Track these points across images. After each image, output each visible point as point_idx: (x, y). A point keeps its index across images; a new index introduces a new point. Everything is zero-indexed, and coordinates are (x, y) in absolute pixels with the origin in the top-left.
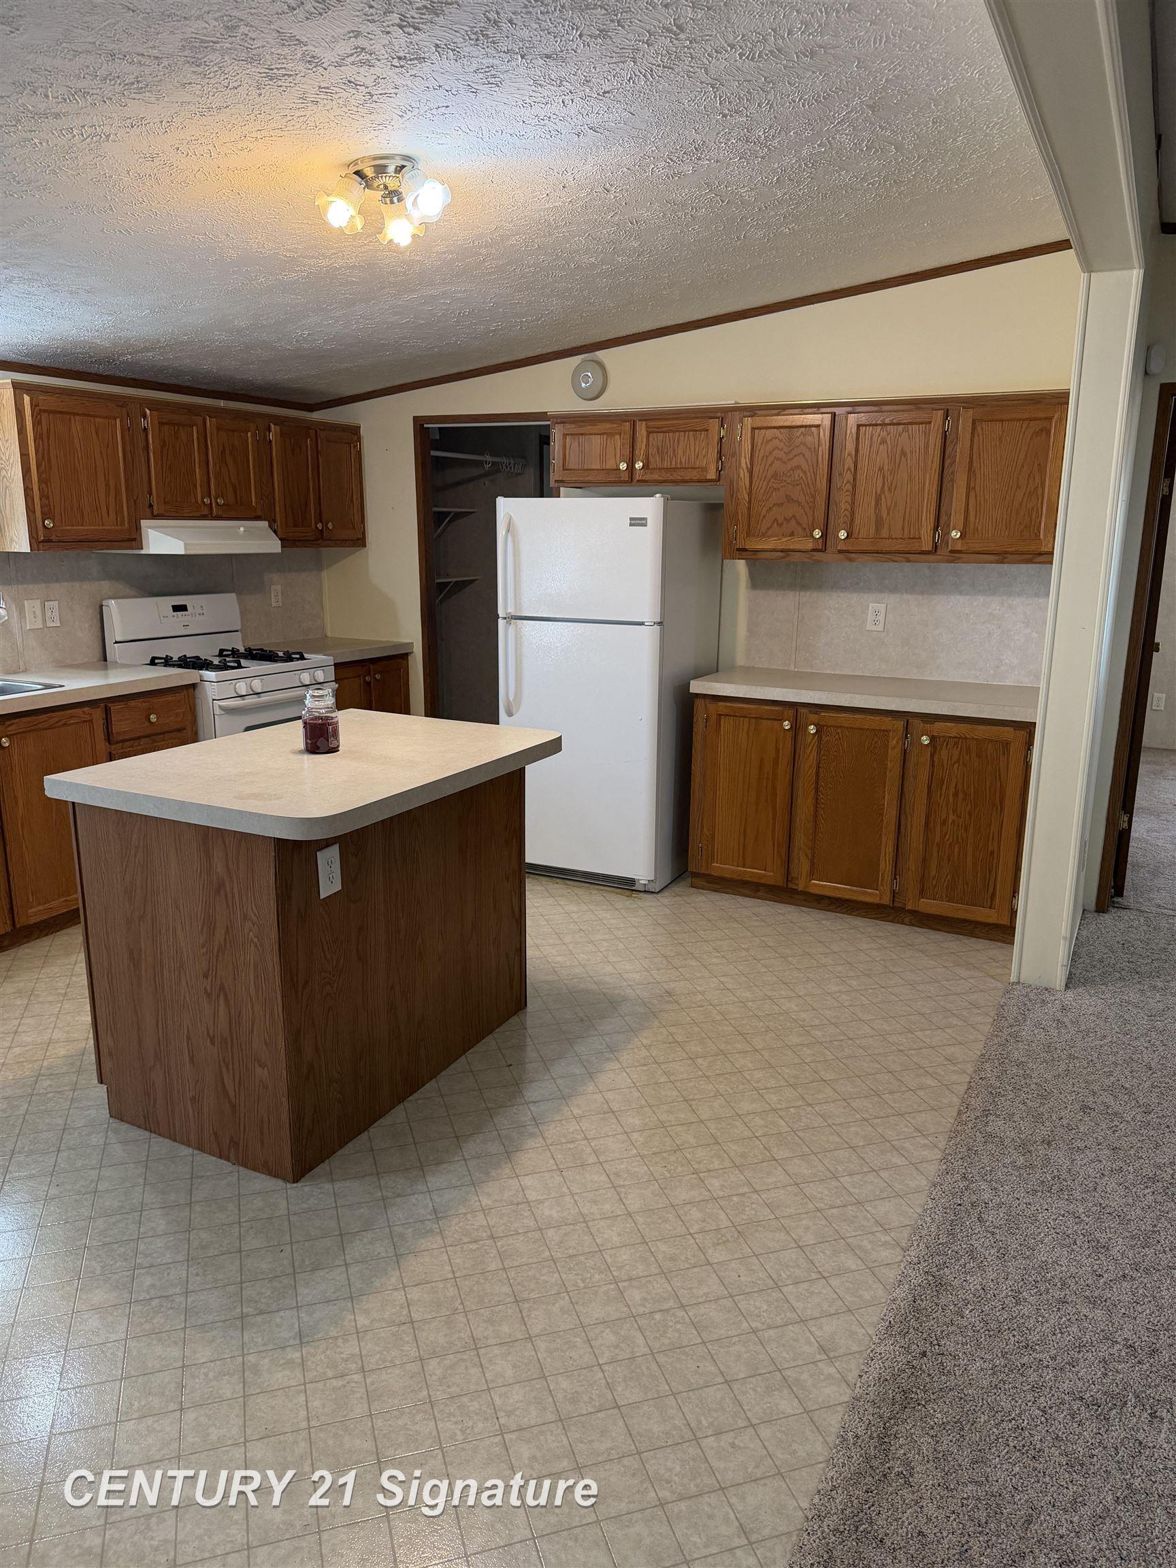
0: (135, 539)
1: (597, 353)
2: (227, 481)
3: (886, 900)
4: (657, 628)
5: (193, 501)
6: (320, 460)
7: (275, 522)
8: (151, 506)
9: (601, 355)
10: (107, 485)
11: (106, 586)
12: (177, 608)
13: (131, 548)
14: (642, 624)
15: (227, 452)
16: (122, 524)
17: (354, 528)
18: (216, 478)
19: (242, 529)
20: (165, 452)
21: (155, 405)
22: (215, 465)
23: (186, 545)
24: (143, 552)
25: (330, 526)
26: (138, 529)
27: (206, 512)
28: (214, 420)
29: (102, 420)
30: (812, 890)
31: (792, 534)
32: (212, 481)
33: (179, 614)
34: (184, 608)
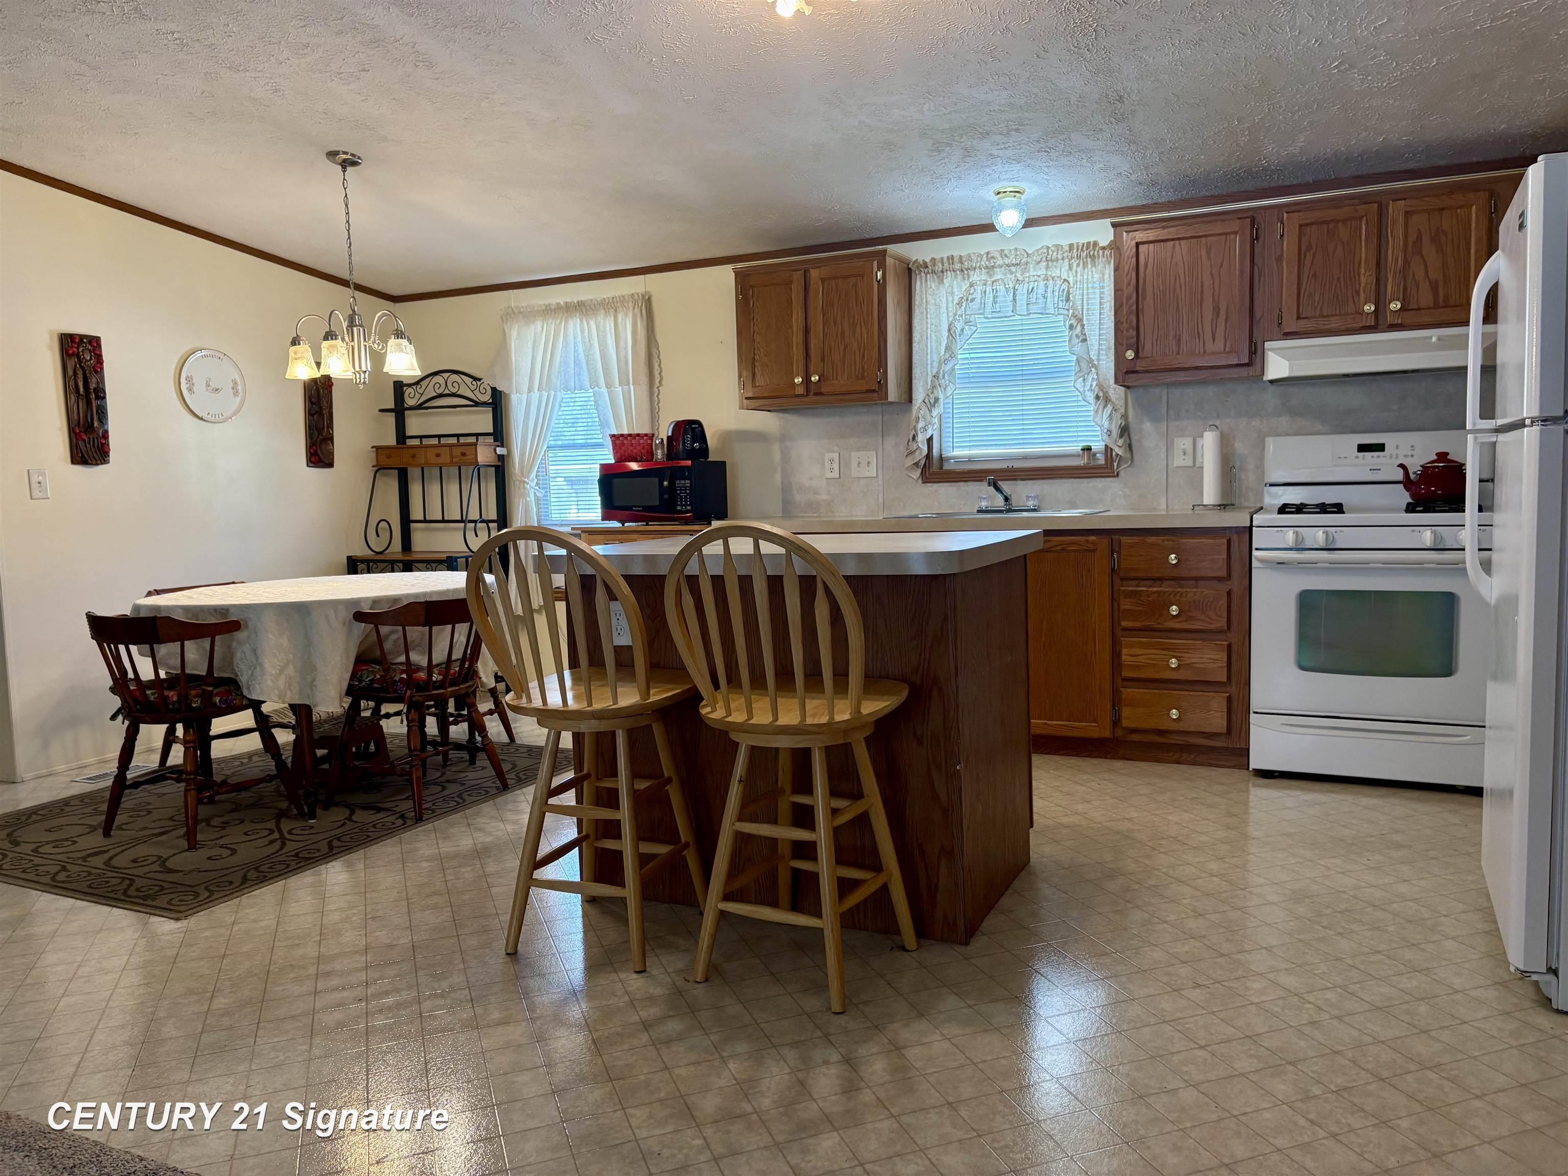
0: (1255, 363)
8: (1279, 325)
11: (1262, 422)
12: (1363, 448)
18: (1394, 278)
19: (1434, 339)
24: (1271, 377)
26: (1259, 353)
28: (1402, 203)
29: (1216, 238)
33: (1368, 455)
34: (1380, 448)
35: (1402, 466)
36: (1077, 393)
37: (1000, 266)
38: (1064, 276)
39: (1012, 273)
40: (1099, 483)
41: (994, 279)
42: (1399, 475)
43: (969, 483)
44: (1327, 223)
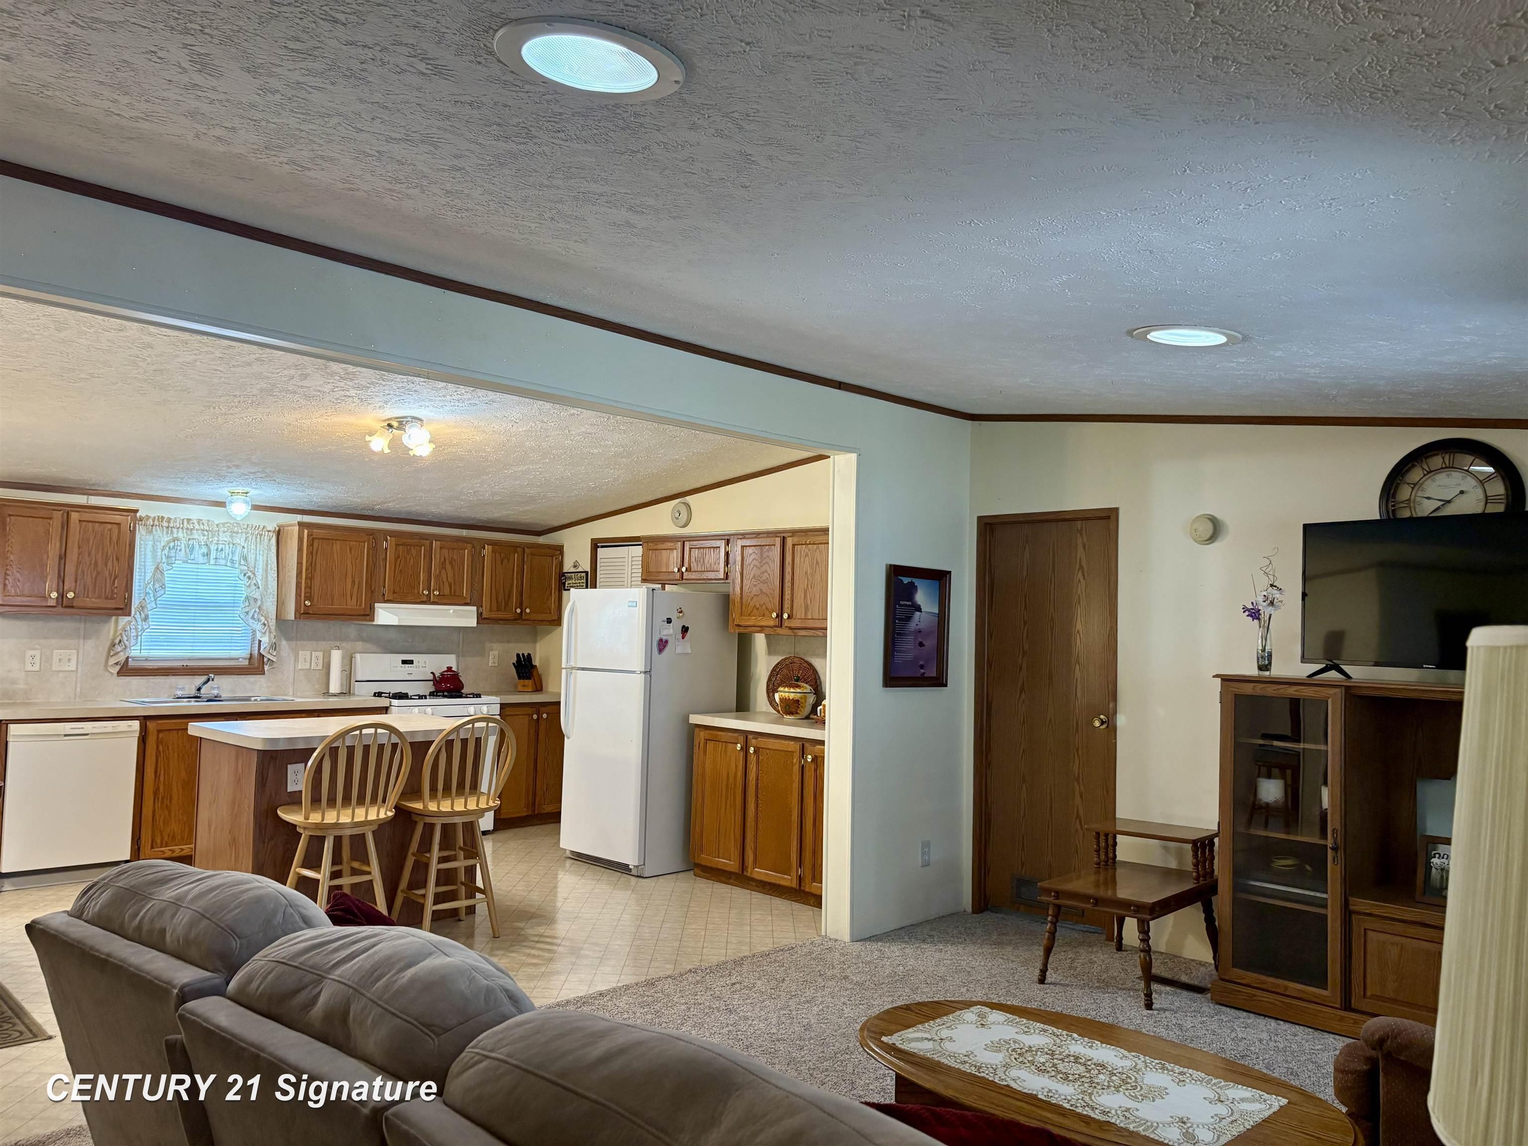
0: (369, 614)
1: (686, 498)
2: (445, 579)
3: (794, 884)
4: (643, 675)
5: (416, 591)
6: (525, 567)
7: (482, 607)
8: (384, 595)
9: (689, 499)
10: (353, 581)
11: (359, 645)
12: (404, 662)
13: (366, 620)
14: (634, 672)
15: (447, 562)
16: (361, 605)
17: (551, 613)
18: (435, 578)
19: (451, 611)
20: (398, 562)
21: (393, 534)
22: (435, 570)
23: (399, 619)
24: (374, 623)
25: (528, 611)
26: (372, 609)
27: (425, 599)
28: (439, 542)
29: (355, 543)
30: (756, 876)
31: (764, 615)
32: (433, 580)
33: (406, 665)
34: (411, 662)
35: (432, 673)
36: (242, 622)
37: (197, 530)
38: (242, 544)
39: (204, 535)
40: (252, 678)
41: (191, 537)
42: (431, 677)
43: (157, 677)
44: (407, 545)
